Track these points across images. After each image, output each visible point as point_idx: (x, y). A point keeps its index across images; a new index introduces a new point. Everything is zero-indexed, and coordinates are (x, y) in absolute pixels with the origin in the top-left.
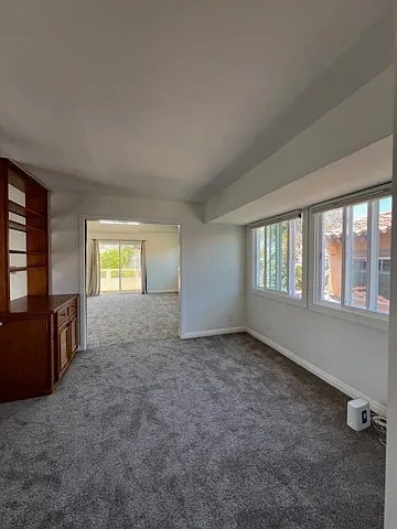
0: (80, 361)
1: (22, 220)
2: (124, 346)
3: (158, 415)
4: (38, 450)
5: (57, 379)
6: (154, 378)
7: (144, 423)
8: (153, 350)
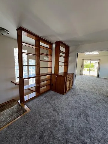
0: (72, 90)
1: (64, 55)
2: (85, 91)
3: (88, 118)
4: (58, 105)
5: (65, 92)
6: (91, 105)
7: (82, 117)
8: (94, 96)
